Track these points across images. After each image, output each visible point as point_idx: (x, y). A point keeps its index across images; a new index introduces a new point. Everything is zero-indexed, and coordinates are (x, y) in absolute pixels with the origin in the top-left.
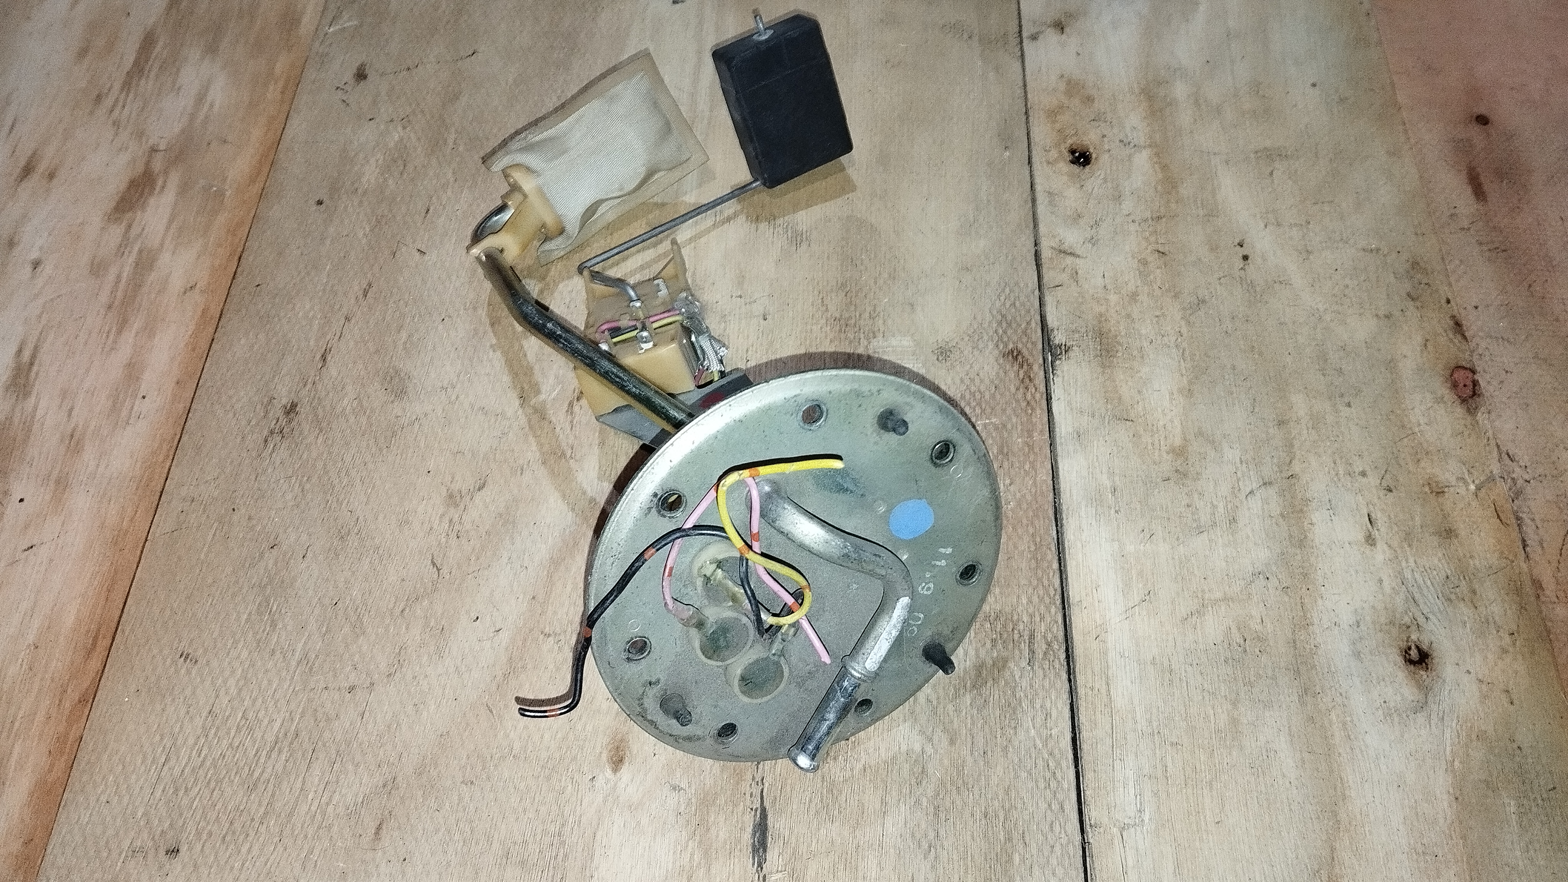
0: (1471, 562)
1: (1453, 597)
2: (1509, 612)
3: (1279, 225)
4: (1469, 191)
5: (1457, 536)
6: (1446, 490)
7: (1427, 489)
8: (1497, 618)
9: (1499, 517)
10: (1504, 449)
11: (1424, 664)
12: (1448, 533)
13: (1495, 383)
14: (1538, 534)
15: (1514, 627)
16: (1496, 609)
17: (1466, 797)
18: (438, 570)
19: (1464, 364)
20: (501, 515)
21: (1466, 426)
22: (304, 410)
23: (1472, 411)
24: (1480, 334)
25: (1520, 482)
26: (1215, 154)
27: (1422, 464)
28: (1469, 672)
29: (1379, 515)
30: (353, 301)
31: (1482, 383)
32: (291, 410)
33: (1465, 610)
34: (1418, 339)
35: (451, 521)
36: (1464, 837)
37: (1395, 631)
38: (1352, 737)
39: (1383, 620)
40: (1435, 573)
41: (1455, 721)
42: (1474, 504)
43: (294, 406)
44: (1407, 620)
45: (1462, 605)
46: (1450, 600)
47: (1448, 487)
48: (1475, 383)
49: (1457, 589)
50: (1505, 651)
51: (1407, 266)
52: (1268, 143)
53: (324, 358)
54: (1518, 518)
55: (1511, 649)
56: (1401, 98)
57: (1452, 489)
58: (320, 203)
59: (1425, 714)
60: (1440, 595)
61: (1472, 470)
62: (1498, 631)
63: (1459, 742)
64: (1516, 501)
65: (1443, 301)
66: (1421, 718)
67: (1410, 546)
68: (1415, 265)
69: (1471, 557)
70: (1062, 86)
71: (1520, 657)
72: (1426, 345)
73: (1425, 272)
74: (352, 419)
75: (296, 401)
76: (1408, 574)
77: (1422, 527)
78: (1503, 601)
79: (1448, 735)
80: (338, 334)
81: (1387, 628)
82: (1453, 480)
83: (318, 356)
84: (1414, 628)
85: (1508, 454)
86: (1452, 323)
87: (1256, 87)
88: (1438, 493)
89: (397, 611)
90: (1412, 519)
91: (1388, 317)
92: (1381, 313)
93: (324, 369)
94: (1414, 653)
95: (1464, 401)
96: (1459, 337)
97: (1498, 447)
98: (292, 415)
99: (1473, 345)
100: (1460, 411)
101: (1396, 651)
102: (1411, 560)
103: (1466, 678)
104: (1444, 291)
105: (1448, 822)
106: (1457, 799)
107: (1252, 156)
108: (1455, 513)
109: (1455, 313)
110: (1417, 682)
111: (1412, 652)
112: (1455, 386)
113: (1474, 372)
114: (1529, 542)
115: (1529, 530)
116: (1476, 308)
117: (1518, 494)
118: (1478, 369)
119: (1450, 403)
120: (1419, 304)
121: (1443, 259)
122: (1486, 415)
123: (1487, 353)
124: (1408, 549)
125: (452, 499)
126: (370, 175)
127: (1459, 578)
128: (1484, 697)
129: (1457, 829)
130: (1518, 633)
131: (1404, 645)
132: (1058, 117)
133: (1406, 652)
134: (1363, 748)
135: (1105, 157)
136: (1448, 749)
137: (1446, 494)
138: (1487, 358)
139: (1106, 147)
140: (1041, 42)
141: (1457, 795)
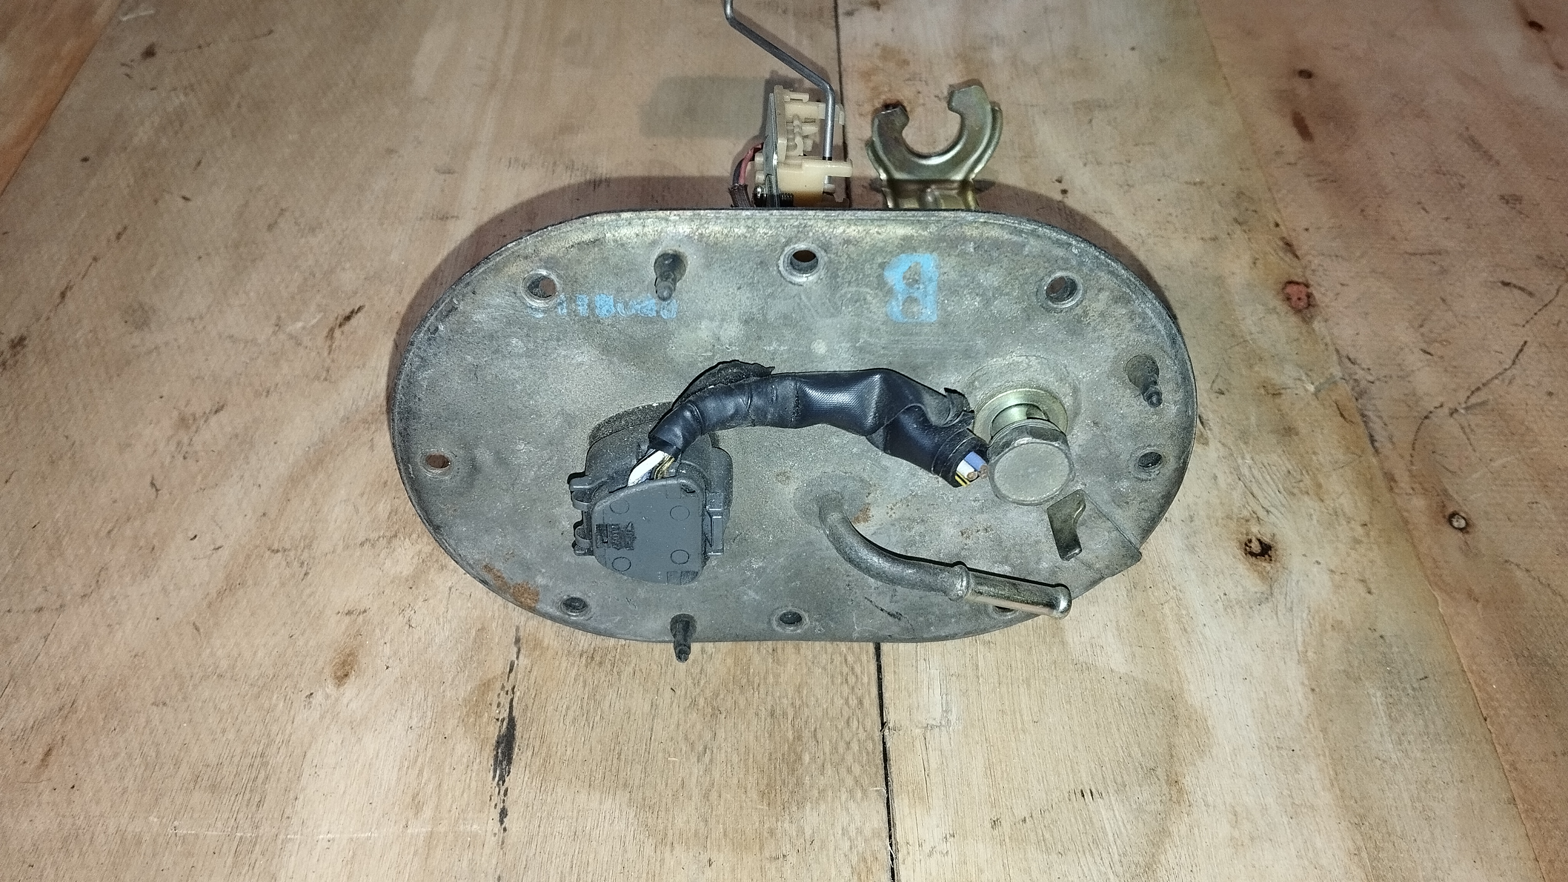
0: (1314, 458)
1: (1296, 491)
2: (1359, 504)
3: (1099, 163)
4: (1294, 131)
5: (1297, 434)
6: (1282, 391)
7: (1262, 391)
8: (1347, 511)
9: (1342, 415)
10: (1344, 353)
11: (1267, 556)
12: (1288, 432)
13: (1331, 294)
14: (1386, 430)
15: (1366, 518)
16: (1345, 502)
17: (1324, 689)
18: (157, 490)
19: (1296, 279)
20: (237, 436)
21: (1301, 333)
22: (32, 344)
23: (1307, 320)
24: (1313, 252)
25: (1363, 384)
26: (1032, 106)
27: (1256, 369)
28: (1318, 563)
29: (1211, 416)
30: (104, 243)
31: (1317, 295)
32: (19, 343)
33: (1310, 503)
34: (1246, 258)
35: (179, 443)
36: (1324, 730)
37: (1233, 525)
38: (1189, 629)
39: (1219, 514)
40: (1274, 468)
41: (1307, 611)
42: (1314, 403)
43: (22, 339)
44: (1245, 513)
45: (1306, 498)
46: (1293, 494)
47: (1285, 389)
48: (1309, 296)
49: (1301, 484)
50: (1357, 541)
51: (1234, 195)
52: (1087, 96)
53: (63, 295)
54: (1363, 415)
55: (1365, 540)
56: (1221, 58)
57: (1288, 391)
58: (85, 160)
59: (1270, 604)
60: (1282, 490)
61: (1310, 373)
62: (1349, 522)
63: (1312, 633)
64: (1360, 401)
65: (1272, 225)
66: (1266, 609)
67: (1246, 443)
68: (1240, 194)
69: (1315, 453)
70: (878, 51)
71: (1375, 547)
72: (1255, 263)
73: (1251, 200)
74: (84, 350)
75: (25, 334)
76: (1245, 471)
77: (1258, 426)
78: (1352, 493)
79: (1298, 625)
80: (83, 273)
81: (1224, 522)
82: (1290, 383)
83: (57, 293)
84: (1253, 521)
85: (1350, 359)
86: (1281, 244)
87: (1074, 51)
88: (1274, 394)
89: (103, 533)
90: (1248, 419)
91: (1215, 239)
92: (1207, 235)
93: (61, 306)
94: (1256, 547)
95: (1298, 311)
96: (1290, 255)
97: (1337, 351)
98: (19, 348)
99: (1304, 262)
100: (1293, 320)
101: (1235, 544)
102: (1248, 456)
103: (1315, 569)
104: (1273, 216)
105: (1305, 713)
106: (1313, 690)
107: (1071, 107)
108: (1294, 413)
109: (1285, 235)
110: (1260, 573)
111: (1252, 545)
112: (1288, 299)
113: (1307, 286)
114: (1376, 437)
115: (1377, 426)
116: (1307, 230)
117: (1360, 394)
118: (1311, 283)
119: (1283, 314)
120: (1245, 228)
121: (1270, 189)
122: (1323, 324)
123: (1321, 269)
124: (1242, 446)
125: (183, 422)
126: (143, 134)
127: (1302, 474)
128: (1337, 587)
129: (1316, 723)
130: (1371, 523)
131: (1244, 538)
132: (872, 77)
133: (1246, 545)
134: (1201, 640)
135: (920, 110)
136: (1300, 639)
137: (1284, 397)
138: (1321, 273)
139: (921, 101)
140: (856, 18)
141: (1313, 687)
